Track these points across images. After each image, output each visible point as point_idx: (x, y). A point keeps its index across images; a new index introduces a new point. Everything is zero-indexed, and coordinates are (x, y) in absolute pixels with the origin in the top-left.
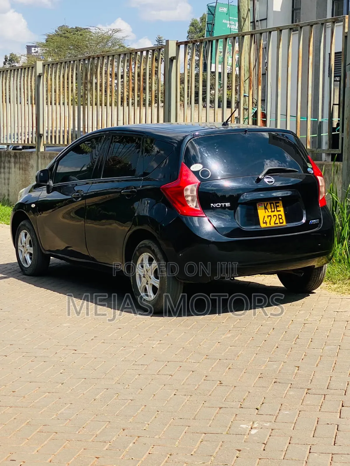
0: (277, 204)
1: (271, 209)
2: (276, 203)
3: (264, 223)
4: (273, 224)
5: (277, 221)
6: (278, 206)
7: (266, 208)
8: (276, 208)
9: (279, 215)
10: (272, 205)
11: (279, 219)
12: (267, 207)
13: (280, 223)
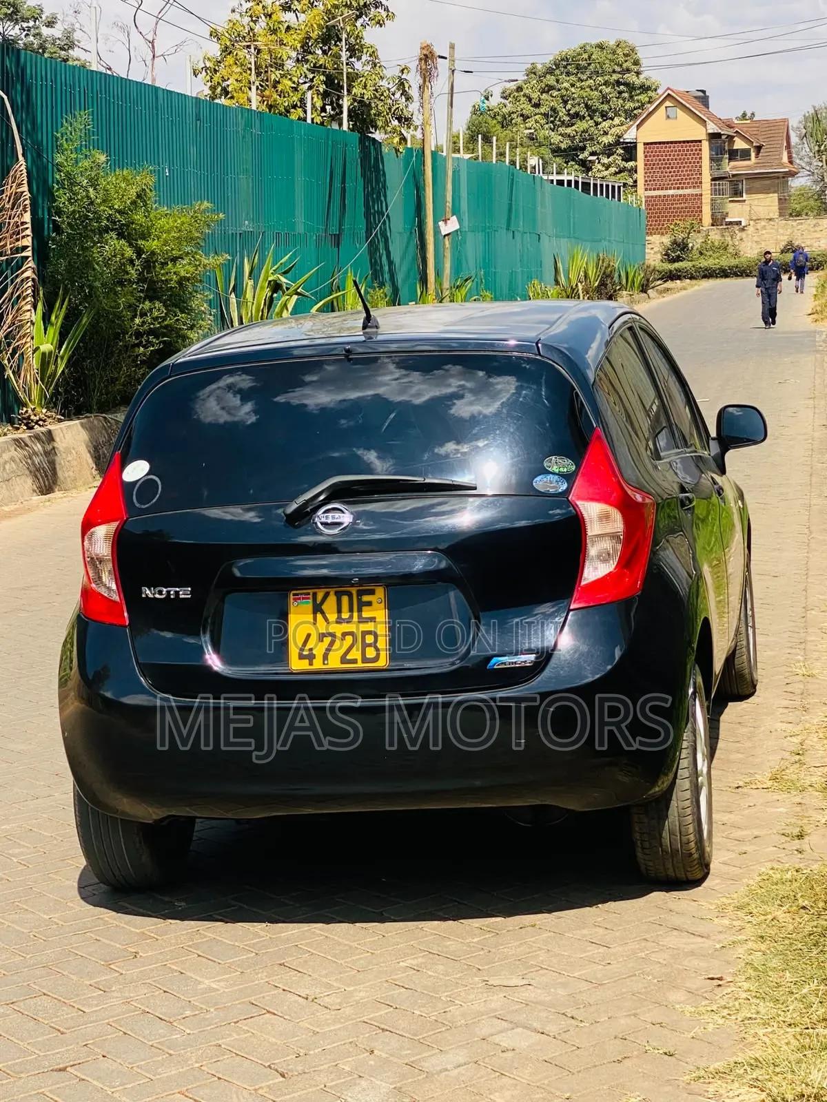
0: (366, 598)
1: (339, 611)
2: (360, 593)
3: (301, 657)
4: (334, 663)
5: (355, 654)
6: (369, 604)
7: (317, 609)
8: (360, 611)
9: (365, 633)
10: (345, 599)
11: (365, 646)
12: (324, 607)
13: (365, 660)
